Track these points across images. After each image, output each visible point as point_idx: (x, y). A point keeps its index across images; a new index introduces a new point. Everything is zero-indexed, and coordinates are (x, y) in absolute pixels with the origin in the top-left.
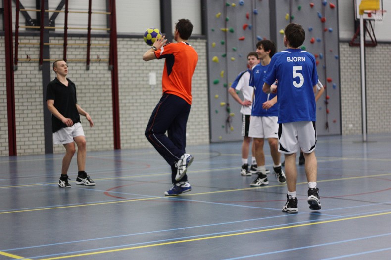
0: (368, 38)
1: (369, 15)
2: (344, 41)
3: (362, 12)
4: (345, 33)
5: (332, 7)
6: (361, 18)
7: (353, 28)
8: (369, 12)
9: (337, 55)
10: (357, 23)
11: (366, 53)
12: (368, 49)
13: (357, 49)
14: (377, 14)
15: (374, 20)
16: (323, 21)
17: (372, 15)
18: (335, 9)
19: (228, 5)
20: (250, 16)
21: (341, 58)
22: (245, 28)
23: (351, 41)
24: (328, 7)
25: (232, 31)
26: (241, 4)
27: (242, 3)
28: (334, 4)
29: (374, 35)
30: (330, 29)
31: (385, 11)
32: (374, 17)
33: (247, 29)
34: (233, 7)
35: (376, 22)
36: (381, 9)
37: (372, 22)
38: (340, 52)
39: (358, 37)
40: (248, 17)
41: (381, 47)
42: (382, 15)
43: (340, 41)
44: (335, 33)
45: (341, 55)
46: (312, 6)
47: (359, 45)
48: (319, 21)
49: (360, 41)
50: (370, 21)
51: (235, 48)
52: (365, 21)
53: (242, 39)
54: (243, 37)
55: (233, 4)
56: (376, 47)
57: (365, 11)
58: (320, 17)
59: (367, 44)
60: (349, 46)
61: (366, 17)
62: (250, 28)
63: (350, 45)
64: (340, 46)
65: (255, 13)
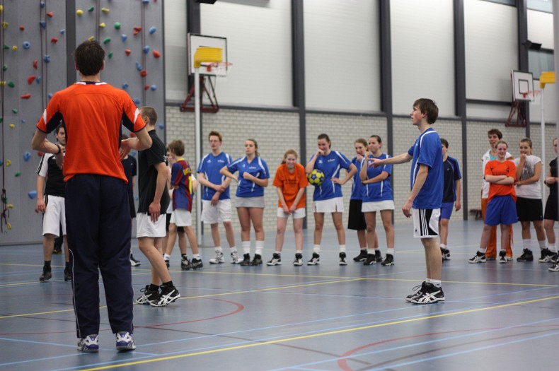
0: (206, 101)
1: (209, 68)
2: (173, 104)
3: (198, 64)
4: (175, 93)
5: (156, 56)
6: (197, 72)
7: (185, 86)
8: (208, 64)
9: (162, 124)
10: (191, 79)
11: (204, 121)
12: (206, 116)
13: (190, 115)
14: (219, 67)
15: (215, 76)
16: (143, 75)
17: (213, 68)
18: (161, 58)
19: (7, 48)
20: (39, 65)
21: (167, 128)
22: (30, 81)
23: (183, 104)
24: (150, 55)
25: (11, 86)
26: (26, 47)
27: (27, 45)
28: (159, 52)
29: (214, 96)
30: (154, 86)
31: (231, 64)
32: (214, 71)
33: (34, 82)
34: (15, 51)
35: (217, 78)
36: (224, 61)
37: (212, 78)
38: (167, 120)
39: (192, 98)
40: (35, 66)
41: (224, 114)
42: (227, 69)
43: (166, 104)
44: (159, 92)
45: (168, 124)
46: (128, 53)
47: (193, 110)
48: (138, 75)
49: (194, 104)
50: (209, 76)
51: (16, 110)
52: (202, 77)
53: (27, 98)
54: (28, 95)
55: (14, 47)
56: (218, 113)
57: (203, 63)
58: (139, 70)
59: (204, 109)
60: (179, 111)
61: (203, 70)
62: (38, 81)
63: (181, 110)
64: (167, 111)
65: (47, 61)
